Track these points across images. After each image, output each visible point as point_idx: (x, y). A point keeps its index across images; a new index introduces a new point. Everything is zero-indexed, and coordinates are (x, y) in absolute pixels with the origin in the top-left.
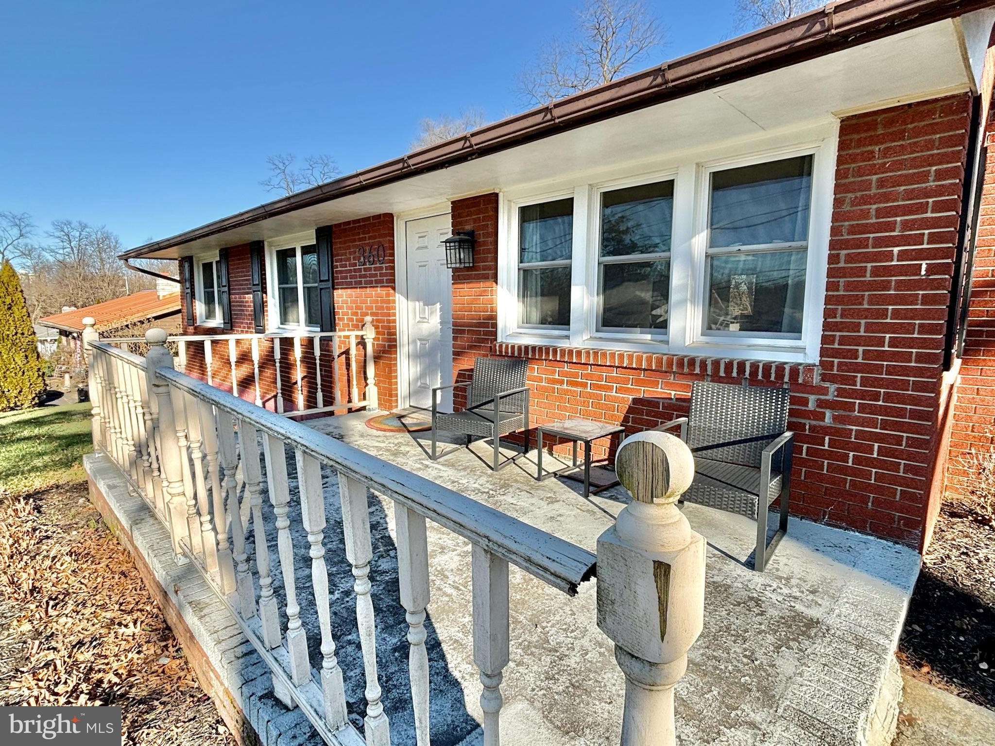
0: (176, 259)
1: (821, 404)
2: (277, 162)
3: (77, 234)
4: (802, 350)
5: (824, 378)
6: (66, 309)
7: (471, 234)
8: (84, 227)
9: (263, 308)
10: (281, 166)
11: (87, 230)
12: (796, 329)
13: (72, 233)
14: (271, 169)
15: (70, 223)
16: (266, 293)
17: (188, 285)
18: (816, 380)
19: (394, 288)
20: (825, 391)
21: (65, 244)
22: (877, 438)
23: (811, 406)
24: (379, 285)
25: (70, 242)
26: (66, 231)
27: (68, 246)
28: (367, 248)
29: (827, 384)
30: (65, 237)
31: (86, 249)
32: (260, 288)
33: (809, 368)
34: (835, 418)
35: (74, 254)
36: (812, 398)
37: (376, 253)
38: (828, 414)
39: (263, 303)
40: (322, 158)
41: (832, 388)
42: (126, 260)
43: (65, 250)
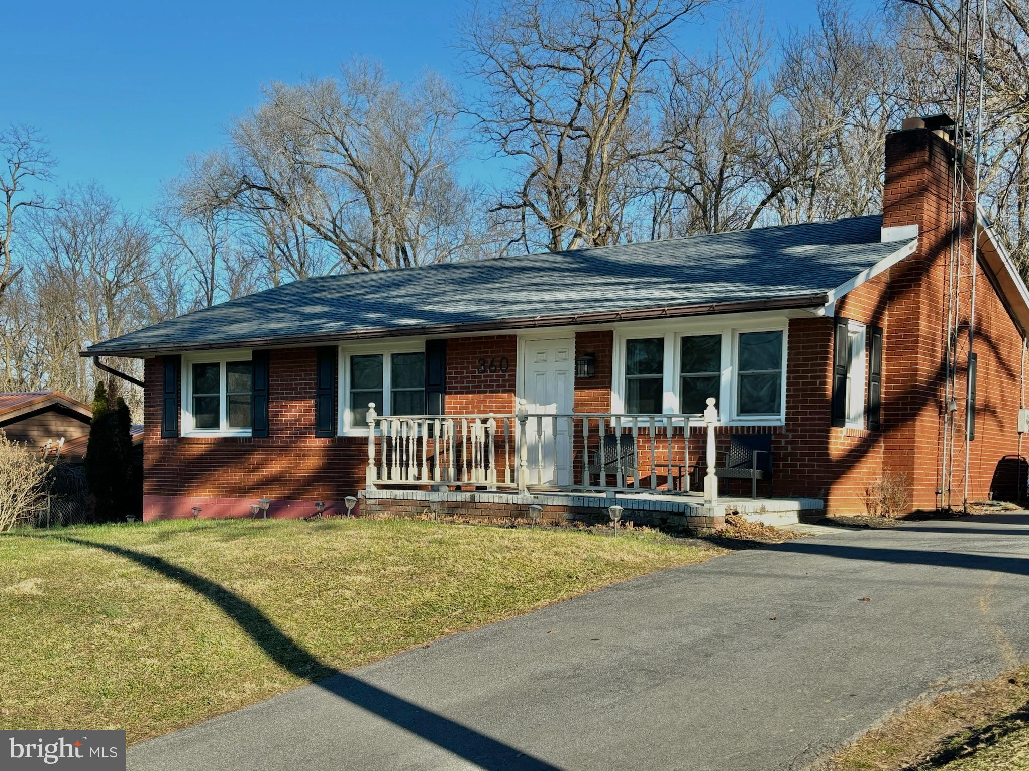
1: (787, 442)
4: (780, 420)
5: (787, 430)
7: (592, 355)
12: (779, 412)
16: (337, 397)
17: (172, 389)
18: (784, 432)
19: (514, 392)
20: (787, 437)
22: (807, 454)
23: (783, 444)
24: (501, 389)
28: (489, 360)
29: (788, 433)
32: (331, 391)
33: (781, 427)
34: (792, 448)
36: (783, 440)
37: (499, 364)
38: (789, 447)
39: (333, 407)
41: (790, 435)
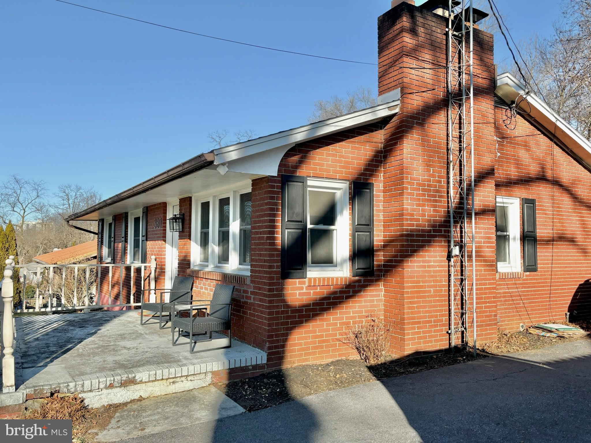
0: (97, 220)
2: (214, 137)
3: (74, 194)
6: (56, 249)
7: (183, 215)
8: (79, 189)
9: (125, 251)
10: (218, 139)
11: (81, 191)
13: (71, 194)
14: (210, 142)
15: (70, 187)
16: (127, 242)
17: (100, 236)
18: (249, 282)
19: (165, 241)
20: (251, 287)
21: (65, 202)
23: (249, 294)
24: (160, 239)
25: (69, 200)
26: (67, 192)
27: (67, 203)
28: (157, 220)
29: (252, 284)
30: (66, 197)
31: (79, 205)
32: (123, 239)
33: (248, 278)
35: (70, 209)
37: (159, 222)
39: (125, 248)
40: (247, 132)
42: (68, 222)
43: (65, 206)
